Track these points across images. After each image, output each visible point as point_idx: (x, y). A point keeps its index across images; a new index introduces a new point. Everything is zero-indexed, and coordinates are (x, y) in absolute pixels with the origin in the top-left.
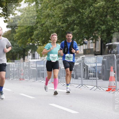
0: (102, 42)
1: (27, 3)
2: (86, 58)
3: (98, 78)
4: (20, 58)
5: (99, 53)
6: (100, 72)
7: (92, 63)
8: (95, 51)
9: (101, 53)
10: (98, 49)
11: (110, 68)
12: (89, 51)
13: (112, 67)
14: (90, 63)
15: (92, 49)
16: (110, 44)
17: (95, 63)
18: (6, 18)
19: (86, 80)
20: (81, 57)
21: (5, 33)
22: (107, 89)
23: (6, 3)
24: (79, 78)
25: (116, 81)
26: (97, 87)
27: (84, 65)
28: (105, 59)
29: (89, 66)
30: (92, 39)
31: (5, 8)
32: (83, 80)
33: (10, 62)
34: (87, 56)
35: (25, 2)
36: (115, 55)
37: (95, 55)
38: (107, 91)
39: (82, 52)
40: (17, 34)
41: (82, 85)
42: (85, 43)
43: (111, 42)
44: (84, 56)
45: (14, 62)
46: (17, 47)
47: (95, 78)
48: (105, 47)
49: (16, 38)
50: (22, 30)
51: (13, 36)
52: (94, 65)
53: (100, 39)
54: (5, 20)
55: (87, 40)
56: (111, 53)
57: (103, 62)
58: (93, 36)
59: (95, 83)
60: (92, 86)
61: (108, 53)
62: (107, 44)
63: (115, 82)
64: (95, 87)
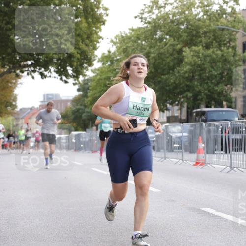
0: (188, 108)
1: (100, 62)
2: (170, 127)
3: (183, 151)
4: (92, 126)
5: (185, 121)
6: (187, 144)
7: (177, 133)
8: (180, 119)
9: (187, 121)
10: (184, 117)
11: (197, 138)
12: (174, 119)
13: (200, 138)
14: (175, 133)
15: (177, 116)
16: (199, 110)
17: (180, 133)
18: (75, 80)
19: (170, 153)
20: (164, 125)
21: (75, 97)
22: (195, 163)
23: (77, 63)
24: (162, 150)
25: (205, 154)
26: (182, 160)
27: (168, 135)
28: (192, 128)
29: (174, 135)
30: (177, 105)
31: (75, 68)
32: (167, 153)
33: (81, 131)
34: (171, 124)
35: (98, 62)
36: (203, 123)
37: (181, 123)
38: (194, 165)
39: (165, 119)
40: (89, 99)
41: (165, 158)
42: (167, 109)
43: (199, 108)
44: (168, 124)
45: (85, 131)
46: (89, 114)
47: (181, 151)
48: (192, 114)
49: (87, 103)
50: (95, 94)
51: (84, 100)
52: (179, 135)
53: (186, 105)
54: (74, 82)
55: (171, 106)
56: (199, 121)
57: (190, 132)
58: (178, 101)
59: (181, 156)
60: (177, 159)
61: (196, 121)
62: (195, 111)
63: (203, 155)
64: (181, 161)
